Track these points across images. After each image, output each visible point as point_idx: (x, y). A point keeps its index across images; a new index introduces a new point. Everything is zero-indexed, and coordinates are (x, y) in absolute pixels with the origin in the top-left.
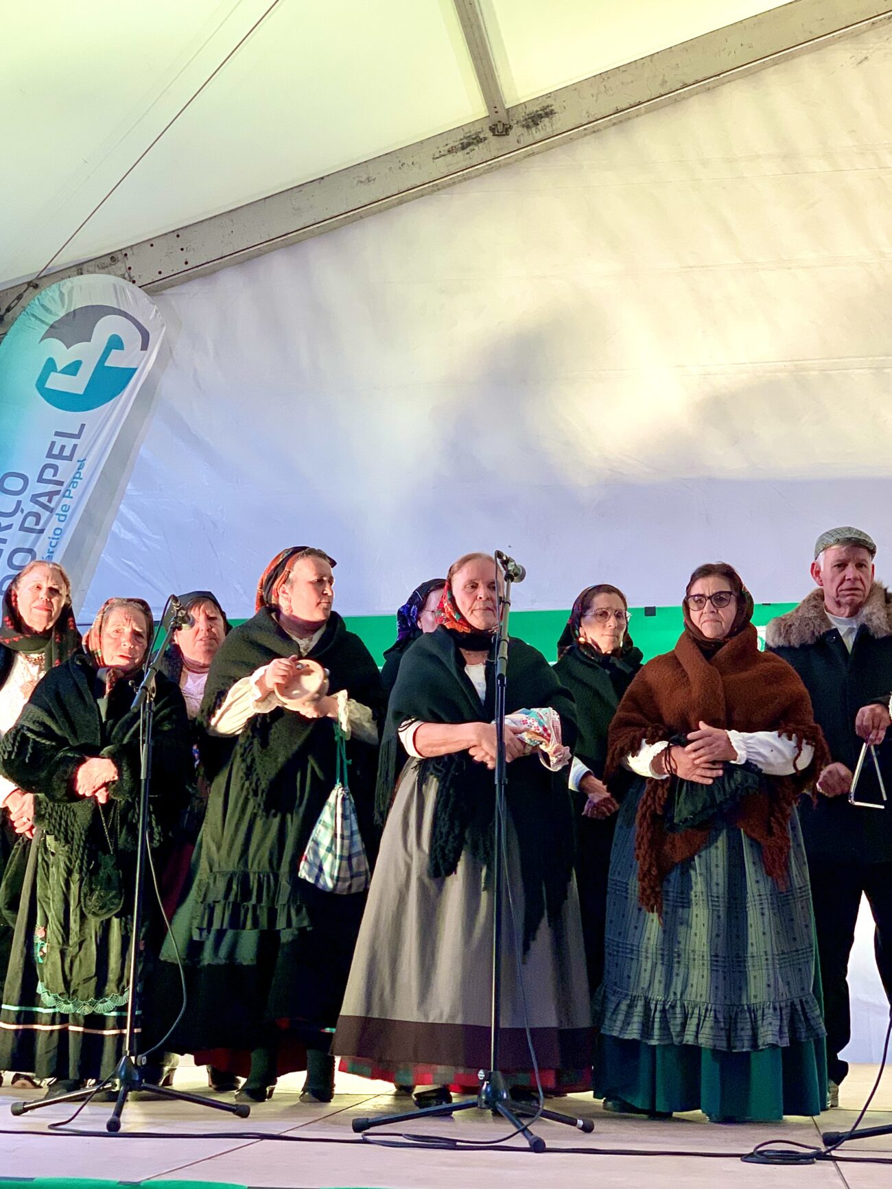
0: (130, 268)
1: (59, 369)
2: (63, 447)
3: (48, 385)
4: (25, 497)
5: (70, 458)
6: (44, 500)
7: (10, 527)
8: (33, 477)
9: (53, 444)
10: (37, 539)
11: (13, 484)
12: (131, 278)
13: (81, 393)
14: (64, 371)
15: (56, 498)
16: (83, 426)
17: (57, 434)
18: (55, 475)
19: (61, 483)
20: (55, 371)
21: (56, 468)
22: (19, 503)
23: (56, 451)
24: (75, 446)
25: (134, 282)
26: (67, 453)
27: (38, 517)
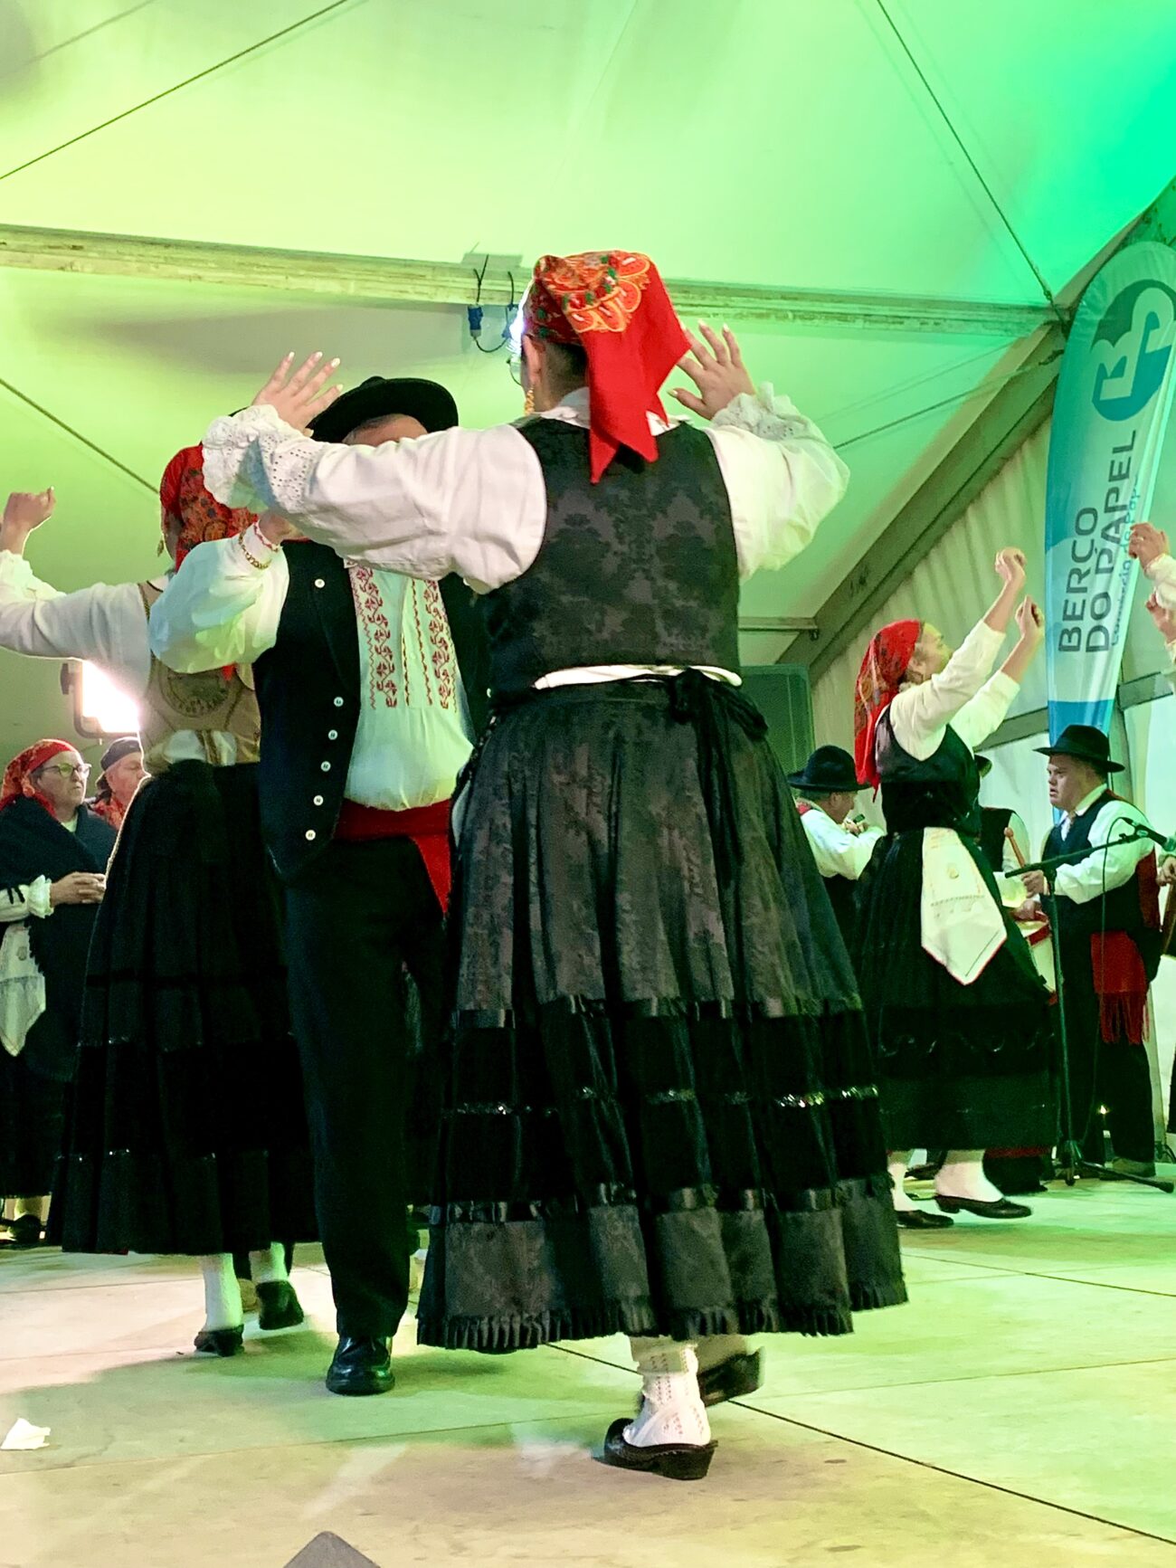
0: (1160, 225)
1: (1109, 374)
2: (1121, 464)
3: (1103, 398)
4: (1098, 531)
5: (1126, 476)
6: (1112, 532)
7: (1088, 572)
8: (1100, 510)
9: (1113, 462)
10: (1109, 582)
11: (1086, 521)
12: (1162, 235)
13: (1128, 394)
14: (1112, 377)
15: (1121, 525)
16: (1134, 432)
17: (1116, 450)
18: (1117, 500)
19: (1124, 507)
20: (1106, 377)
21: (1116, 491)
22: (1093, 541)
23: (1115, 472)
24: (1130, 459)
25: (1164, 240)
26: (1124, 472)
27: (1109, 552)
